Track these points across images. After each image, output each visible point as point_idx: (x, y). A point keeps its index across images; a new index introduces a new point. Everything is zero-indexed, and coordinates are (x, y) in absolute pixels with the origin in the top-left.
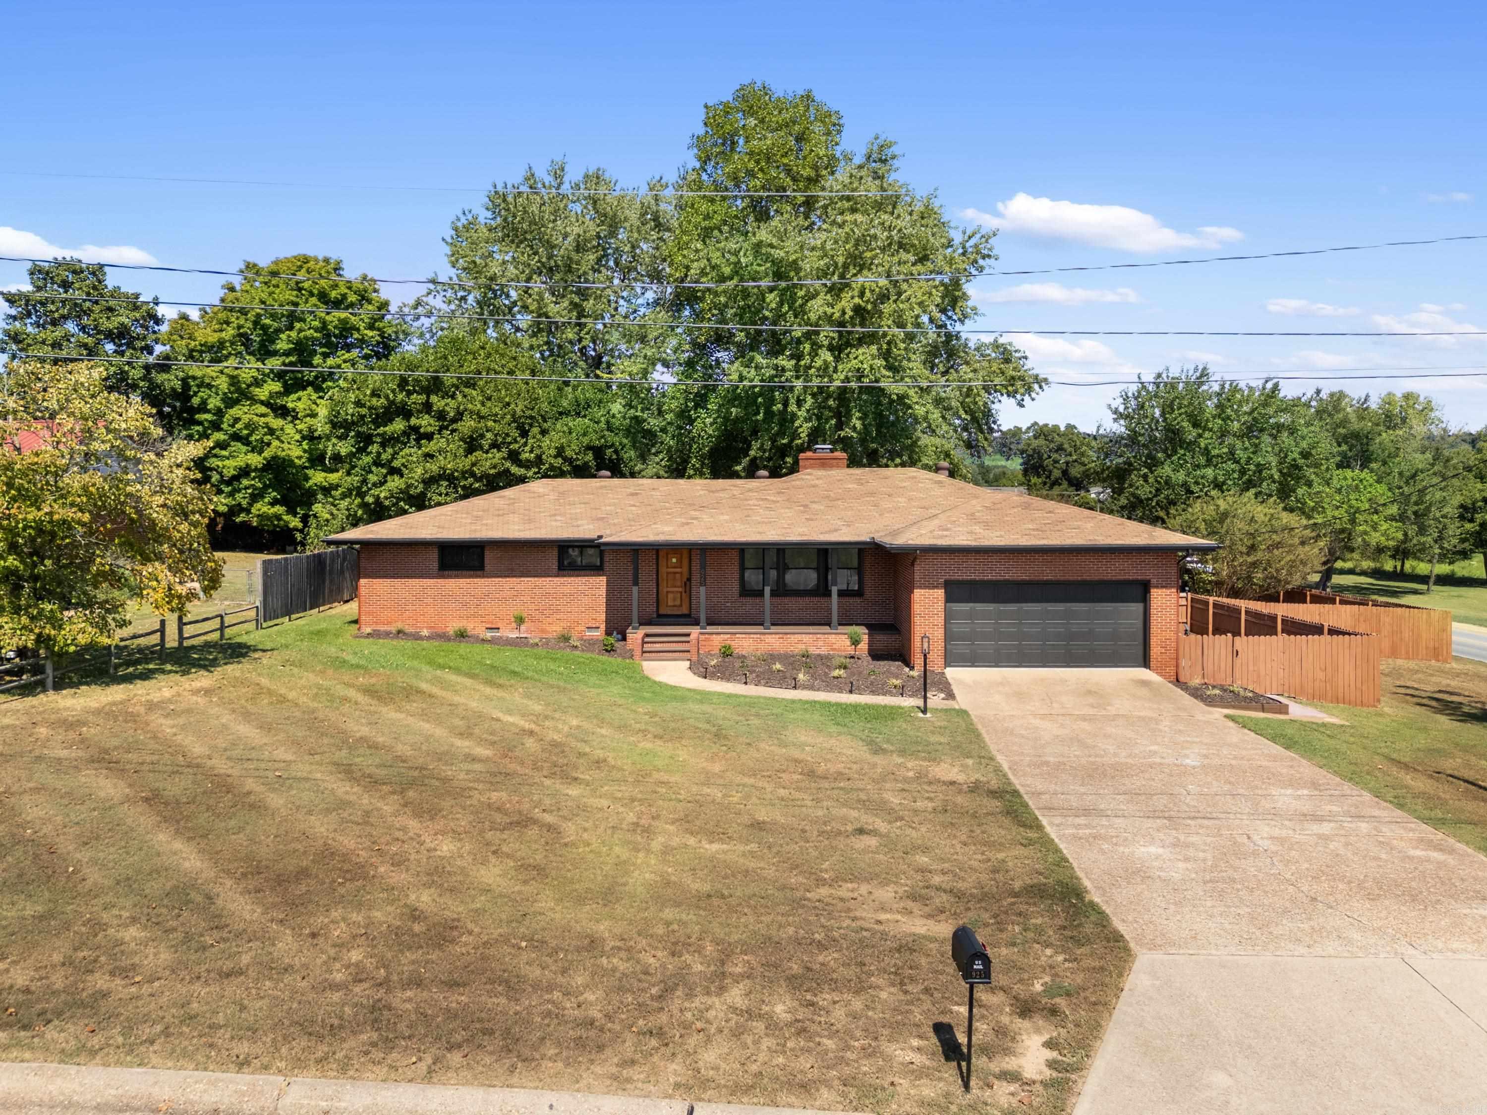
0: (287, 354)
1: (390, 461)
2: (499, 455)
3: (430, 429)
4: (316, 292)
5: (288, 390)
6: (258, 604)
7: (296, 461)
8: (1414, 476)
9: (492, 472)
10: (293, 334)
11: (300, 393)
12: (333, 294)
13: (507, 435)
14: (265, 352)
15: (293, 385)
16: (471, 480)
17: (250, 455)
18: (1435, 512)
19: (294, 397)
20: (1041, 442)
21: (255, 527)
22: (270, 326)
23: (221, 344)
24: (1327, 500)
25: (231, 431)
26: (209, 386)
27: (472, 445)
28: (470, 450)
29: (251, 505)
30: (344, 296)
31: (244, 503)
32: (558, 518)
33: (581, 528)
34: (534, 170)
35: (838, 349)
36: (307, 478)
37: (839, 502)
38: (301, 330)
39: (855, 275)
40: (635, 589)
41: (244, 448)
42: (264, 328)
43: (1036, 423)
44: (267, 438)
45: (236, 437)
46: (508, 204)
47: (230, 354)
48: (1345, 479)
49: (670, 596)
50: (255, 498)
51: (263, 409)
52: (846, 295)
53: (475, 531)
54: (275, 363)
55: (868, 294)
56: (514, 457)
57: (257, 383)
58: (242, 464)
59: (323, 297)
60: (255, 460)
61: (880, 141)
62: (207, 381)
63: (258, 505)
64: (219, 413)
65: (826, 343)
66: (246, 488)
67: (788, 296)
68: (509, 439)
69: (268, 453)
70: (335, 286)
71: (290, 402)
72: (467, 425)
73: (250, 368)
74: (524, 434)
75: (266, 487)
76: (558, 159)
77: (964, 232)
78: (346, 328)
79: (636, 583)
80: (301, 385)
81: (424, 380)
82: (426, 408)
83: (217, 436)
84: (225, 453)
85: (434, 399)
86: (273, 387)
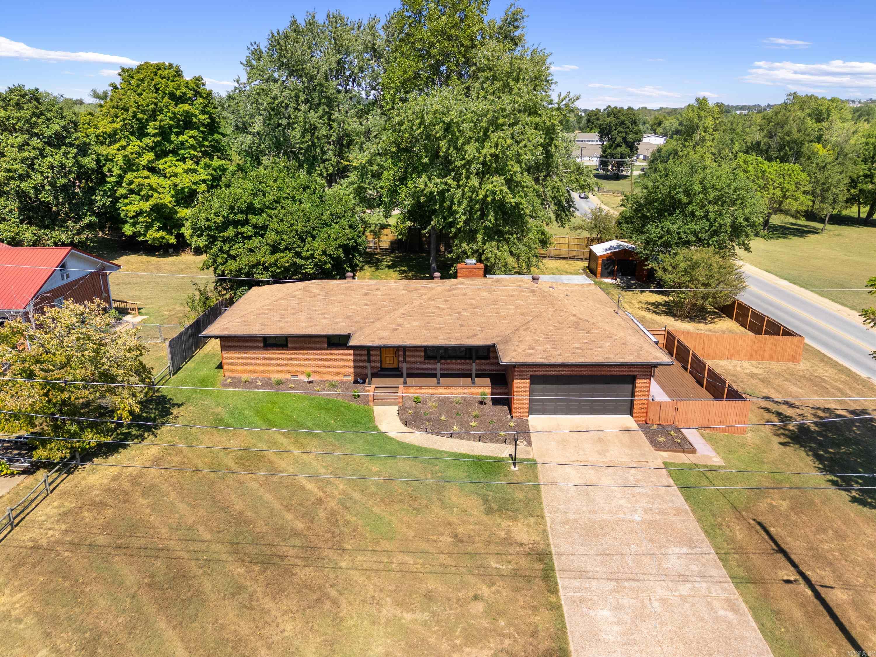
0: (154, 135)
1: (228, 251)
2: (290, 255)
3: (249, 234)
4: (167, 92)
5: (158, 157)
6: (169, 364)
7: (169, 205)
8: (824, 167)
9: (286, 265)
10: (157, 123)
11: (166, 159)
12: (178, 93)
13: (294, 243)
14: (141, 133)
15: (161, 155)
16: (275, 268)
17: (142, 203)
18: (833, 189)
19: (162, 161)
20: (611, 119)
21: (150, 245)
22: (142, 119)
23: (115, 132)
24: (771, 183)
25: (128, 188)
26: (111, 160)
27: (275, 249)
28: (273, 252)
29: (147, 232)
30: (184, 94)
31: (142, 231)
32: (326, 316)
33: (339, 326)
34: (296, 18)
35: (482, 175)
36: (176, 212)
37: (477, 310)
38: (161, 121)
39: (493, 132)
40: (369, 364)
41: (137, 198)
42: (139, 120)
43: (609, 107)
44: (150, 193)
45: (132, 192)
46: (281, 46)
47: (121, 138)
48: (784, 169)
49: (388, 359)
50: (148, 227)
51: (146, 173)
52: (487, 144)
53: (281, 328)
54: (147, 140)
55: (500, 147)
56: (298, 255)
57: (139, 155)
58: (138, 209)
59: (172, 96)
60: (146, 206)
61: (513, 9)
62: (110, 157)
63: (150, 232)
64: (121, 177)
65: (475, 171)
66: (142, 222)
67: (453, 143)
68: (295, 246)
69: (152, 201)
70: (178, 88)
71: (160, 165)
72: (271, 237)
73: (135, 145)
74: (303, 241)
75: (153, 221)
76: (311, 11)
77: (560, 96)
78: (188, 115)
79: (369, 361)
80: (166, 154)
81: (244, 207)
82: (246, 222)
83: (121, 191)
84: (126, 201)
85: (250, 216)
86: (149, 156)
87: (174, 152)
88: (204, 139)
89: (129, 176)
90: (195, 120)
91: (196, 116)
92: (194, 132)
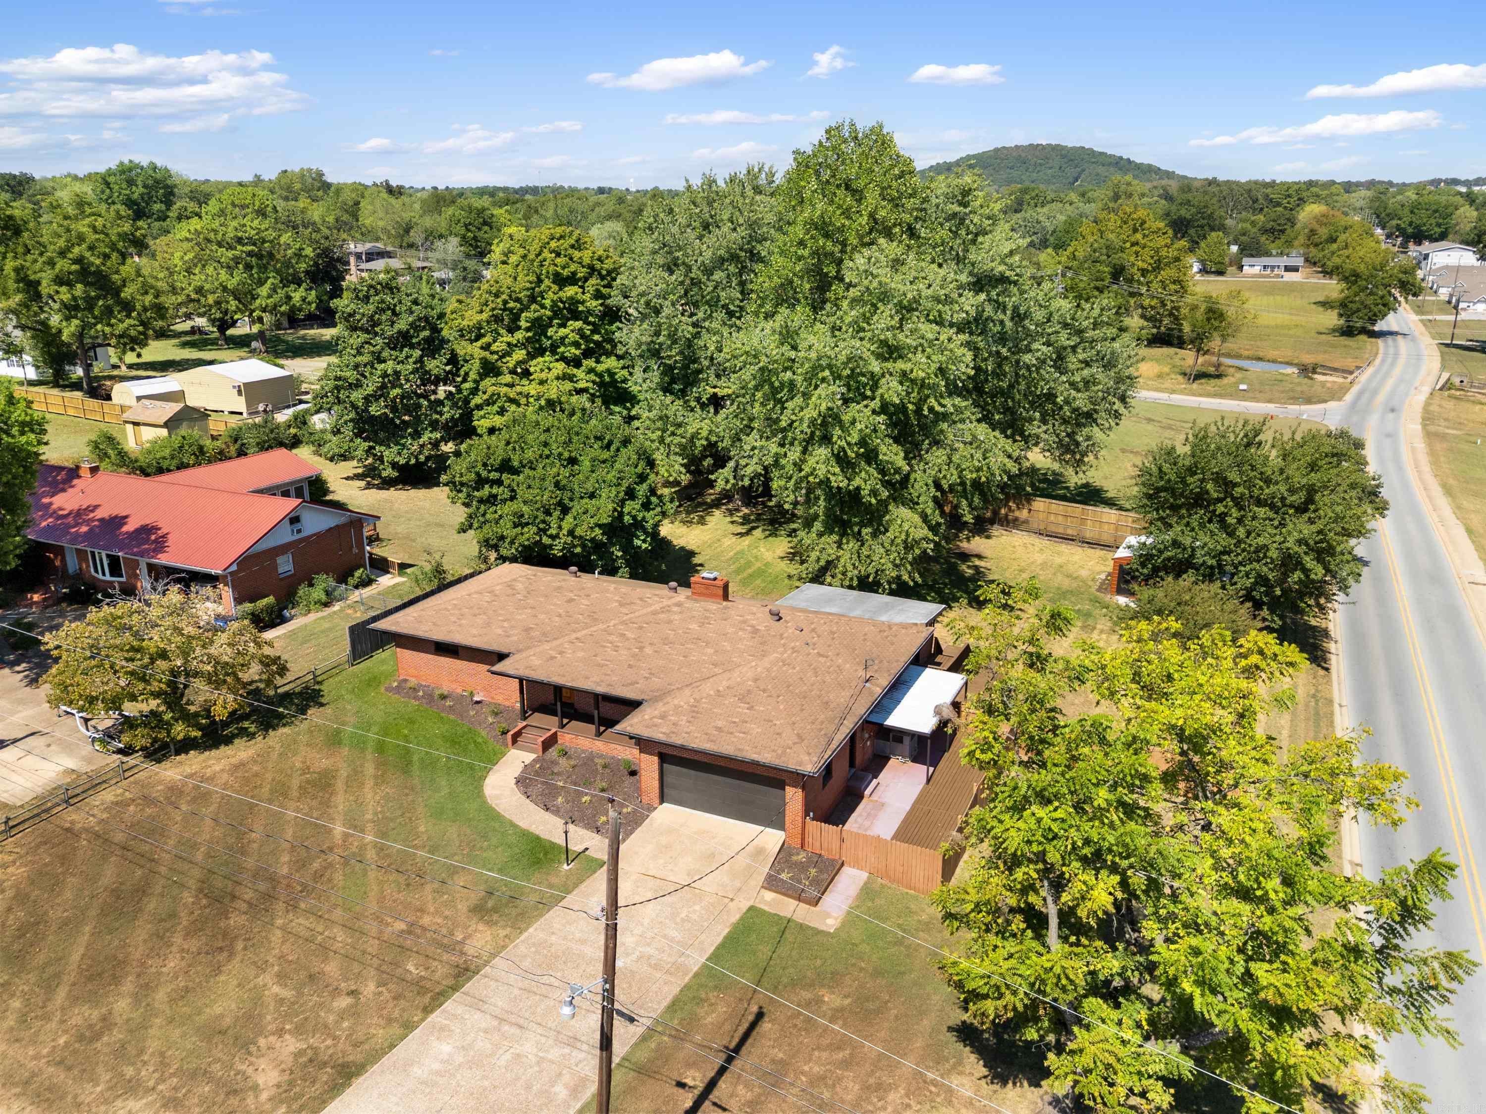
0: (526, 329)
5: (531, 356)
10: (530, 314)
11: (540, 359)
15: (535, 353)
17: (496, 417)
19: (534, 362)
25: (484, 397)
32: (506, 624)
33: (508, 640)
41: (494, 410)
42: (510, 309)
45: (487, 402)
47: (487, 332)
51: (507, 379)
54: (518, 335)
57: (506, 354)
59: (557, 277)
64: (477, 383)
70: (569, 265)
71: (532, 366)
78: (574, 302)
80: (541, 352)
81: (497, 463)
82: (499, 482)
83: (477, 400)
84: (482, 413)
85: (504, 476)
86: (519, 354)
87: (553, 349)
88: (593, 332)
89: (487, 382)
90: (581, 308)
91: (583, 302)
92: (579, 324)
